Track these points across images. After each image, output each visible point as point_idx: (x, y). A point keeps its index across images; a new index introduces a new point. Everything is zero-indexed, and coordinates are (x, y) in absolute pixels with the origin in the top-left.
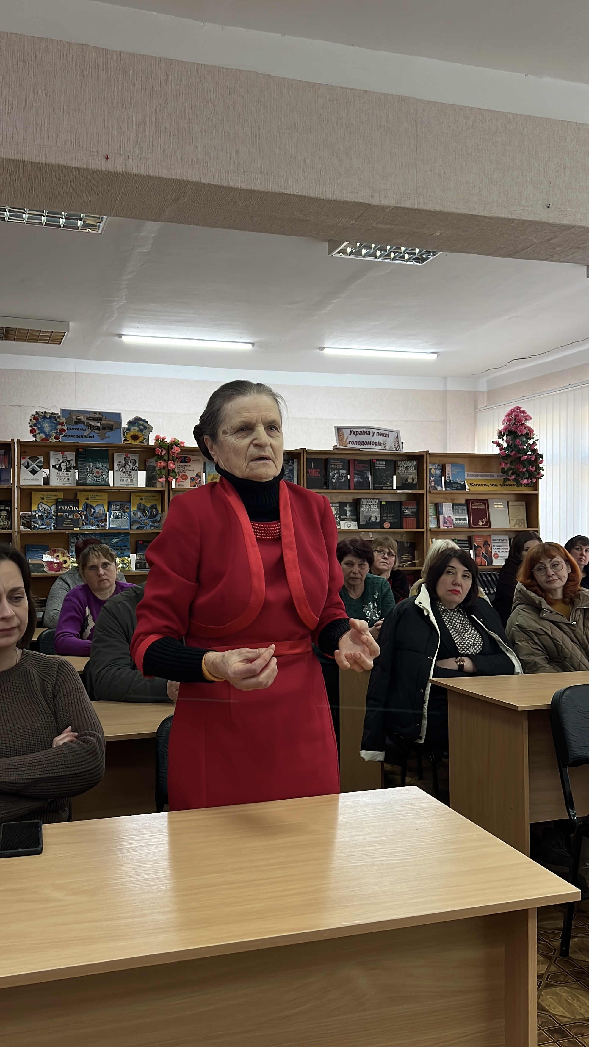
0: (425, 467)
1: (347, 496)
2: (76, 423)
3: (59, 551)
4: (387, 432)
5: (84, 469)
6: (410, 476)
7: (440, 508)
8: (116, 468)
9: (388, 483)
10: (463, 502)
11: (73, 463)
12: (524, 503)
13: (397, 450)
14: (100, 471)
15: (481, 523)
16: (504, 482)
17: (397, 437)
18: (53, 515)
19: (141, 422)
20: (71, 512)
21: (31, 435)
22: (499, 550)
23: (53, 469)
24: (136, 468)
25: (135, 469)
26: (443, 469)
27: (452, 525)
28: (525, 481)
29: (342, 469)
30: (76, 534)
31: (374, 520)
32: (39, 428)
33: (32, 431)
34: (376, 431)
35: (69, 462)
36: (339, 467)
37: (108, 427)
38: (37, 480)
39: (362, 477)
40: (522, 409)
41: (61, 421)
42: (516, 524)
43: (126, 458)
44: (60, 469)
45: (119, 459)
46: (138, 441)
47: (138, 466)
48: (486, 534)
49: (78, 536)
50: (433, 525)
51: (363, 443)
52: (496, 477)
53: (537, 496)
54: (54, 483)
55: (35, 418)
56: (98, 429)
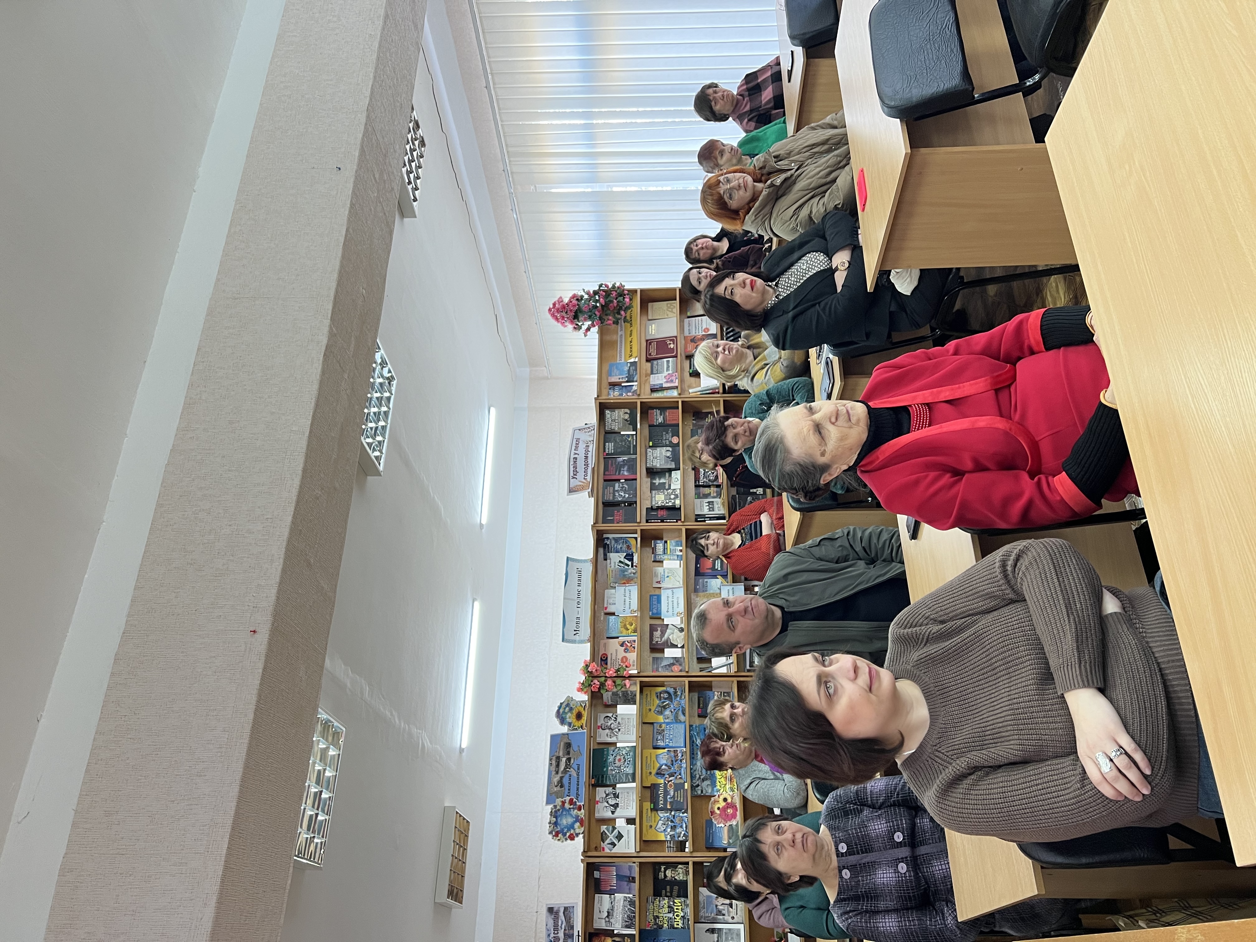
0: (612, 401)
1: (643, 482)
2: (562, 786)
3: (712, 808)
4: (575, 440)
5: (616, 776)
6: (622, 417)
7: (656, 387)
8: (613, 740)
9: (629, 439)
10: (649, 364)
11: (610, 790)
12: (650, 304)
13: (594, 429)
14: (618, 757)
15: (672, 346)
16: (628, 322)
17: (579, 430)
18: (671, 814)
19: (561, 711)
20: (666, 793)
21: (576, 839)
22: (700, 328)
23: (616, 814)
24: (614, 716)
25: (615, 718)
26: (613, 385)
27: (674, 374)
28: (627, 300)
29: (614, 488)
30: (691, 788)
31: (670, 453)
32: (569, 830)
33: (572, 838)
34: (573, 451)
35: (607, 795)
36: (611, 491)
37: (567, 748)
38: (630, 832)
39: (623, 466)
40: (551, 306)
41: (560, 804)
42: (672, 312)
43: (603, 727)
44: (616, 806)
45: (604, 736)
46: (583, 713)
47: (612, 714)
48: (683, 342)
49: (694, 785)
50: (675, 393)
51: (586, 465)
52: (623, 333)
53: (642, 291)
54: (632, 812)
55: (557, 835)
56: (569, 760)
